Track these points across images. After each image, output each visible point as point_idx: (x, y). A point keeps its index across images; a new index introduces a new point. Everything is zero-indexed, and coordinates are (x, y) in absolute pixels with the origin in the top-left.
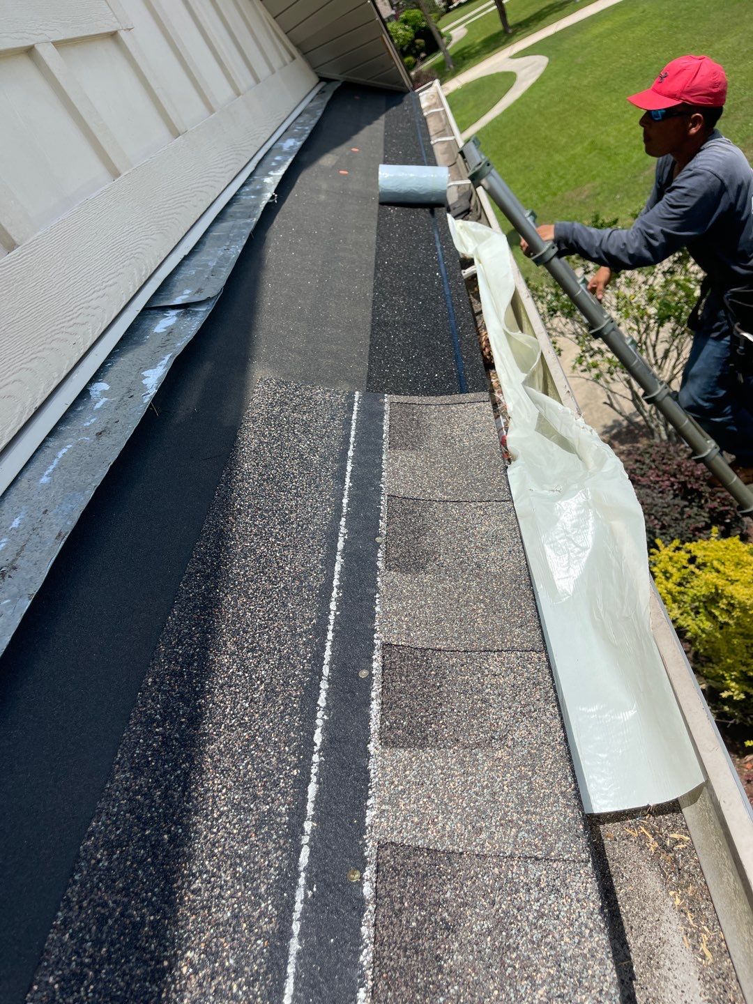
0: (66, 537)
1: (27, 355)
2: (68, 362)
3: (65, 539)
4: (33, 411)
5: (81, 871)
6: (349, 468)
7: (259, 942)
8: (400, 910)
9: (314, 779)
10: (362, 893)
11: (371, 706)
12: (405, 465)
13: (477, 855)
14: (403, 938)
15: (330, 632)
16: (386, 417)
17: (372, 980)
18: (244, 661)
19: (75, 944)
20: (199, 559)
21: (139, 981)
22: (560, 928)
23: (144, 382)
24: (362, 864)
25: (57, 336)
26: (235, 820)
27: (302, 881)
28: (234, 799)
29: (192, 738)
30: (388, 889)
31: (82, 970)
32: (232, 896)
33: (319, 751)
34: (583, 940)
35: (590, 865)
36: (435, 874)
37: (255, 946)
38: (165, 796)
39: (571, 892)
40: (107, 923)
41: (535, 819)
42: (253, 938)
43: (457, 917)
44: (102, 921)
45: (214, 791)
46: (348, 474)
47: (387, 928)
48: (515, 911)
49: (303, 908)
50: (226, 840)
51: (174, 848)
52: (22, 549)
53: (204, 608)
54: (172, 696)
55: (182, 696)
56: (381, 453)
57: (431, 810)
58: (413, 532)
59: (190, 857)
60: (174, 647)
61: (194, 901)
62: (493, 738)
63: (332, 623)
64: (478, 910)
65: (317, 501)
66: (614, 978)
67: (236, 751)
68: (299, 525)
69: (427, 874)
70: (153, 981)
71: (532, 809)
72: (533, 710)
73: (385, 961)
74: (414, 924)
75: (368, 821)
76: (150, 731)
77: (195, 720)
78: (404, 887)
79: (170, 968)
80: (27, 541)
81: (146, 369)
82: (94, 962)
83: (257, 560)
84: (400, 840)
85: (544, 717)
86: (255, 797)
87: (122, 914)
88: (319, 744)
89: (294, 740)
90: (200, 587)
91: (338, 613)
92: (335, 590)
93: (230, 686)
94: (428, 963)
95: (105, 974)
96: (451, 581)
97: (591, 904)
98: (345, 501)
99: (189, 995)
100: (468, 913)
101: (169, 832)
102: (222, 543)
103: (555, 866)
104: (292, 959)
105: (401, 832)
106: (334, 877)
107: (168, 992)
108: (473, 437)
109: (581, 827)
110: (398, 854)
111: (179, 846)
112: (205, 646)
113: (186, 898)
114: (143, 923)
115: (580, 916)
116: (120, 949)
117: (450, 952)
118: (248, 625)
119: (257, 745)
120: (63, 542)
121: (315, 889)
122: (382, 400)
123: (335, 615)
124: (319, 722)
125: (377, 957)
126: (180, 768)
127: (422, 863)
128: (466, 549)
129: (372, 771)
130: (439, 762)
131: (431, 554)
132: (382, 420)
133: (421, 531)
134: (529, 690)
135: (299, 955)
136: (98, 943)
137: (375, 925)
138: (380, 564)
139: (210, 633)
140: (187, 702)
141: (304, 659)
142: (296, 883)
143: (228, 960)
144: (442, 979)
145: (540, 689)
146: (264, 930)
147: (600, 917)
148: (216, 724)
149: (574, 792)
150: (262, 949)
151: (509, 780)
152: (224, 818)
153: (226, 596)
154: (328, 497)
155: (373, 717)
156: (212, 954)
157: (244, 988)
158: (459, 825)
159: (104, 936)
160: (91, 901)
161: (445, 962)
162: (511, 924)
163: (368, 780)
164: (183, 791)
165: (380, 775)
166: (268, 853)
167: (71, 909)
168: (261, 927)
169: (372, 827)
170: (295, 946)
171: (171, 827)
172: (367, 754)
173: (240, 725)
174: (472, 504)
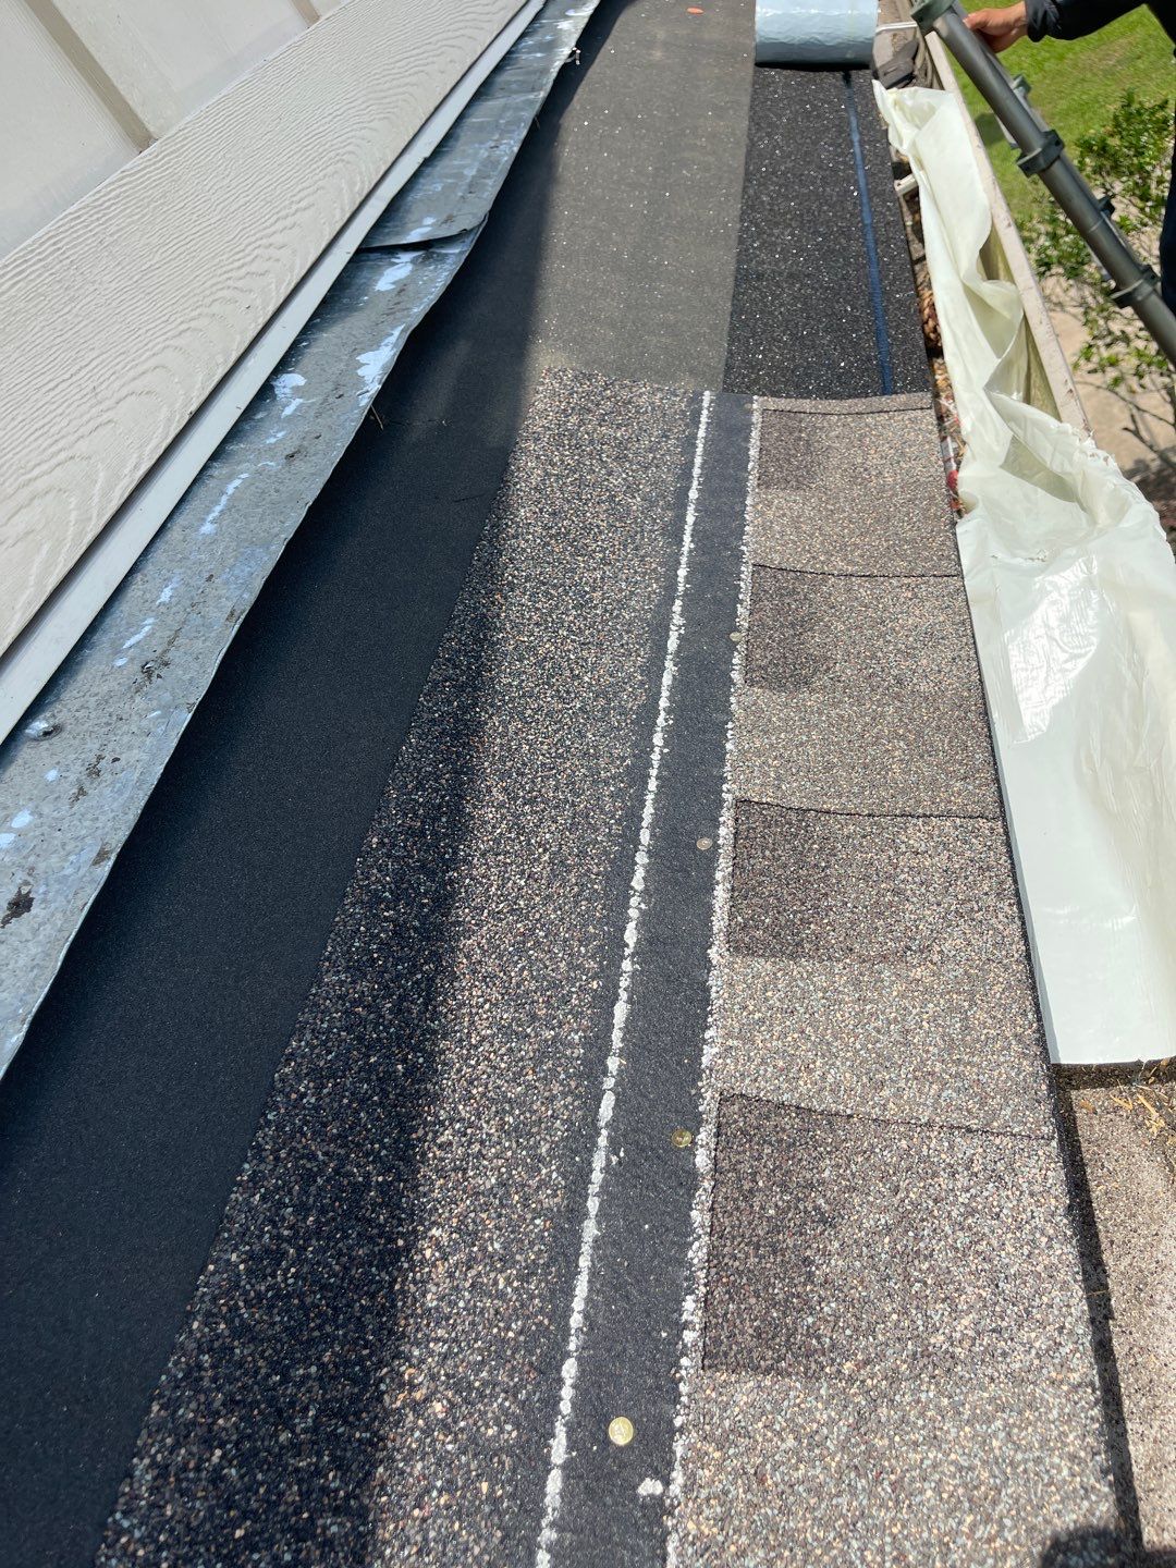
0: (243, 617)
1: (173, 325)
2: (238, 338)
3: (241, 620)
4: (187, 418)
5: (277, 1108)
6: (690, 519)
7: (537, 1222)
8: (751, 1191)
9: (624, 995)
10: (694, 1164)
11: (715, 893)
12: (784, 515)
13: (875, 1120)
14: (754, 1230)
15: (653, 779)
16: (755, 434)
17: (706, 1285)
18: (518, 818)
19: (269, 1210)
20: (449, 660)
21: (362, 1266)
22: (1000, 1232)
23: (360, 372)
24: (696, 1122)
25: (220, 294)
26: (503, 1050)
27: (602, 1141)
28: (501, 1018)
29: (439, 928)
30: (733, 1160)
31: (278, 1246)
32: (497, 1157)
33: (633, 955)
34: (1037, 1251)
35: (1054, 1143)
36: (807, 1143)
37: (531, 1227)
38: (398, 1010)
39: (1021, 1181)
40: (315, 1181)
41: (971, 1073)
42: (529, 1216)
43: (839, 1205)
44: (308, 1178)
45: (471, 1006)
46: (688, 529)
47: (731, 1215)
48: (931, 1203)
49: (604, 1179)
50: (489, 1076)
51: (412, 1084)
52: (176, 636)
53: (456, 736)
54: (408, 865)
55: (423, 866)
56: (744, 494)
57: (805, 1051)
58: (793, 625)
59: (435, 1098)
60: (410, 793)
61: (443, 1159)
62: (909, 949)
63: (656, 766)
64: (871, 1199)
65: (636, 572)
66: (1083, 1312)
67: (506, 950)
68: (606, 611)
69: (794, 1144)
70: (382, 1267)
71: (966, 1058)
72: (976, 908)
73: (726, 1260)
74: (772, 1212)
75: (705, 1061)
76: (374, 915)
77: (444, 901)
78: (759, 1159)
79: (407, 1249)
80: (184, 623)
81: (363, 351)
82: (296, 1235)
83: (540, 664)
84: (755, 1092)
85: (994, 920)
86: (534, 1017)
87: (337, 1171)
88: (632, 945)
89: (595, 937)
90: (450, 703)
91: (666, 751)
92: (663, 714)
93: (498, 854)
94: (792, 1268)
95: (312, 1252)
96: (852, 705)
97: (1053, 1201)
98: (682, 572)
99: (434, 1289)
100: (857, 1201)
101: (404, 1061)
102: (485, 636)
103: (998, 1141)
104: (586, 1249)
105: (756, 1080)
106: (651, 1139)
107: (403, 1282)
108: (901, 468)
109: (1044, 1087)
110: (750, 1112)
111: (420, 1081)
112: (458, 793)
113: (431, 1155)
114: (367, 1185)
115: (1033, 1217)
116: (334, 1219)
117: (826, 1254)
118: (524, 764)
119: (538, 943)
120: (237, 626)
121: (622, 1154)
122: (748, 406)
123: (661, 753)
124: (633, 913)
125: (713, 1254)
126: (422, 971)
127: (788, 1127)
128: (880, 654)
129: (714, 989)
130: (821, 980)
131: (822, 662)
132: (747, 439)
133: (805, 624)
134: (971, 878)
135: (597, 1244)
136: (302, 1209)
137: (712, 1209)
138: (736, 676)
139: (466, 774)
140: (431, 875)
141: (611, 818)
142: (595, 1144)
143: (492, 1244)
144: (812, 1291)
145: (991, 877)
146: (545, 1206)
147: (1065, 1221)
148: (475, 908)
149: (1037, 1035)
150: (542, 1231)
151: (931, 1013)
152: (486, 1045)
153: (490, 718)
154: (654, 566)
155: (717, 908)
156: (468, 1233)
157: (515, 1284)
158: (847, 1075)
159: (311, 1200)
160: (292, 1150)
161: (817, 1268)
162: (922, 1220)
163: (707, 1001)
164: (426, 1004)
165: (726, 995)
166: (552, 1099)
167: (262, 1160)
168: (541, 1202)
169: (711, 1070)
170: (590, 1230)
171: (408, 1053)
172: (707, 965)
173: (512, 912)
174: (894, 581)
